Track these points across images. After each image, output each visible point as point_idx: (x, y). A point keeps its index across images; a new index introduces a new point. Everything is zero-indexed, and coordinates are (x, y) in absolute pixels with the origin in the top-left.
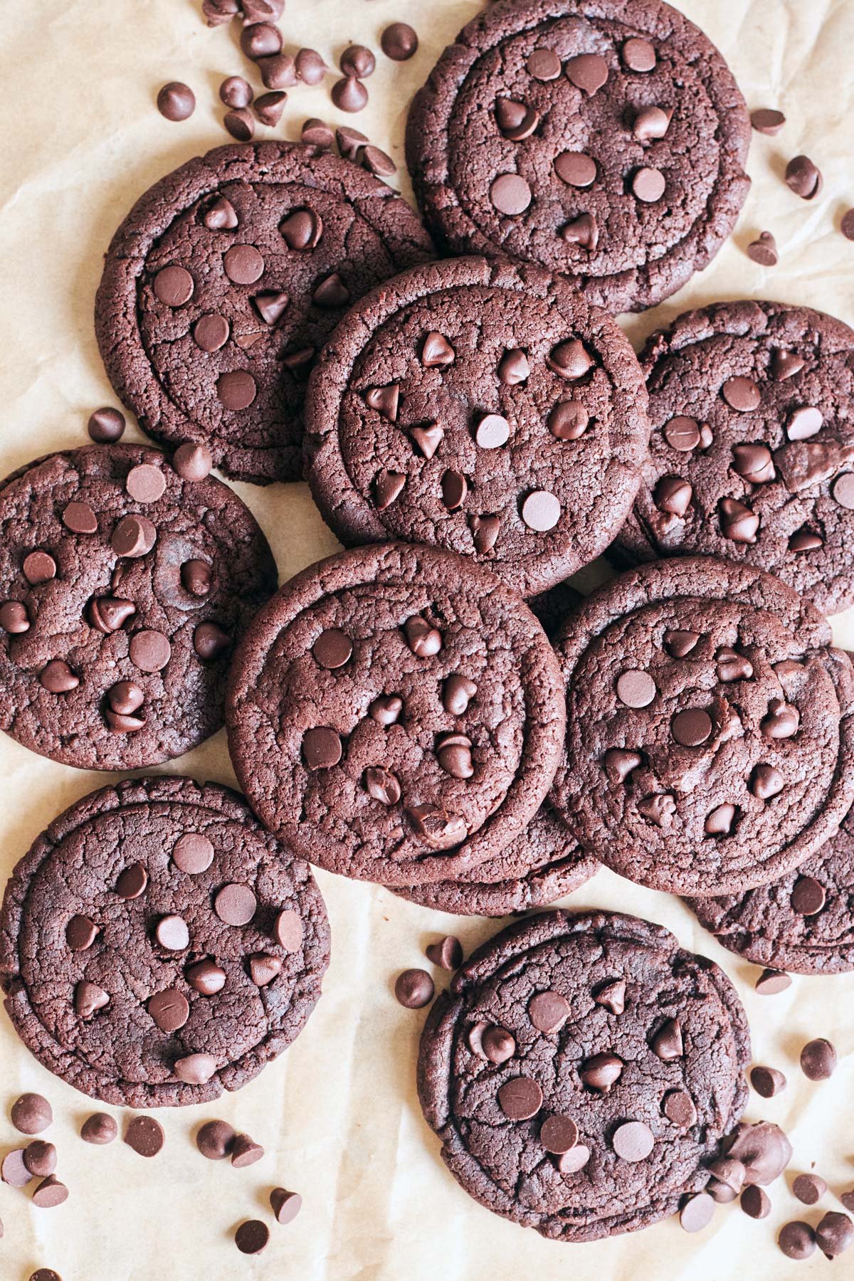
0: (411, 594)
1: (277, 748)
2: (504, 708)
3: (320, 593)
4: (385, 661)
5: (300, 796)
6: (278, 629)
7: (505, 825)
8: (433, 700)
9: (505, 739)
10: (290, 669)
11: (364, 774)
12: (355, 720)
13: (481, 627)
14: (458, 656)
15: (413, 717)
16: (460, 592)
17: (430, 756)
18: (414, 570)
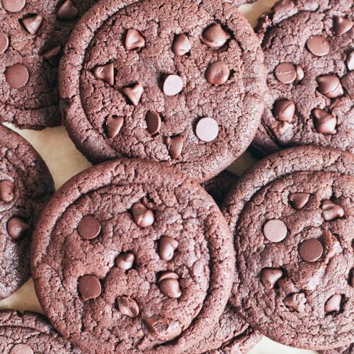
0: (133, 190)
1: (63, 289)
2: (196, 254)
3: (78, 194)
4: (121, 232)
5: (79, 316)
6: (55, 219)
7: (204, 323)
8: (152, 253)
9: (198, 272)
10: (65, 242)
11: (116, 300)
12: (107, 269)
13: (177, 206)
14: (165, 225)
15: (141, 264)
16: (162, 185)
17: (154, 286)
18: (133, 175)
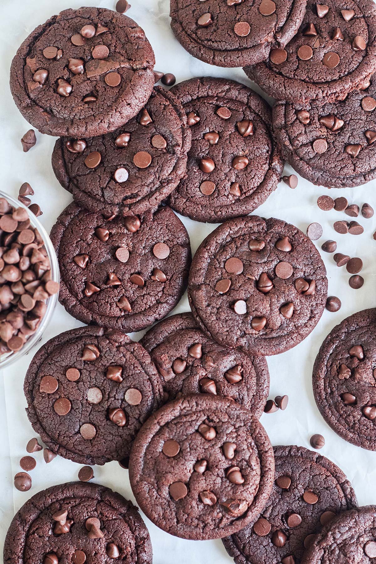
0: (197, 416)
1: (159, 496)
2: (249, 450)
3: (158, 427)
4: (195, 446)
5: (174, 514)
6: (145, 447)
7: (262, 498)
8: (220, 456)
9: (253, 463)
10: (155, 462)
11: (199, 496)
12: (189, 475)
13: (229, 420)
14: (225, 434)
15: (213, 466)
16: (217, 409)
17: (224, 480)
18: (195, 405)
